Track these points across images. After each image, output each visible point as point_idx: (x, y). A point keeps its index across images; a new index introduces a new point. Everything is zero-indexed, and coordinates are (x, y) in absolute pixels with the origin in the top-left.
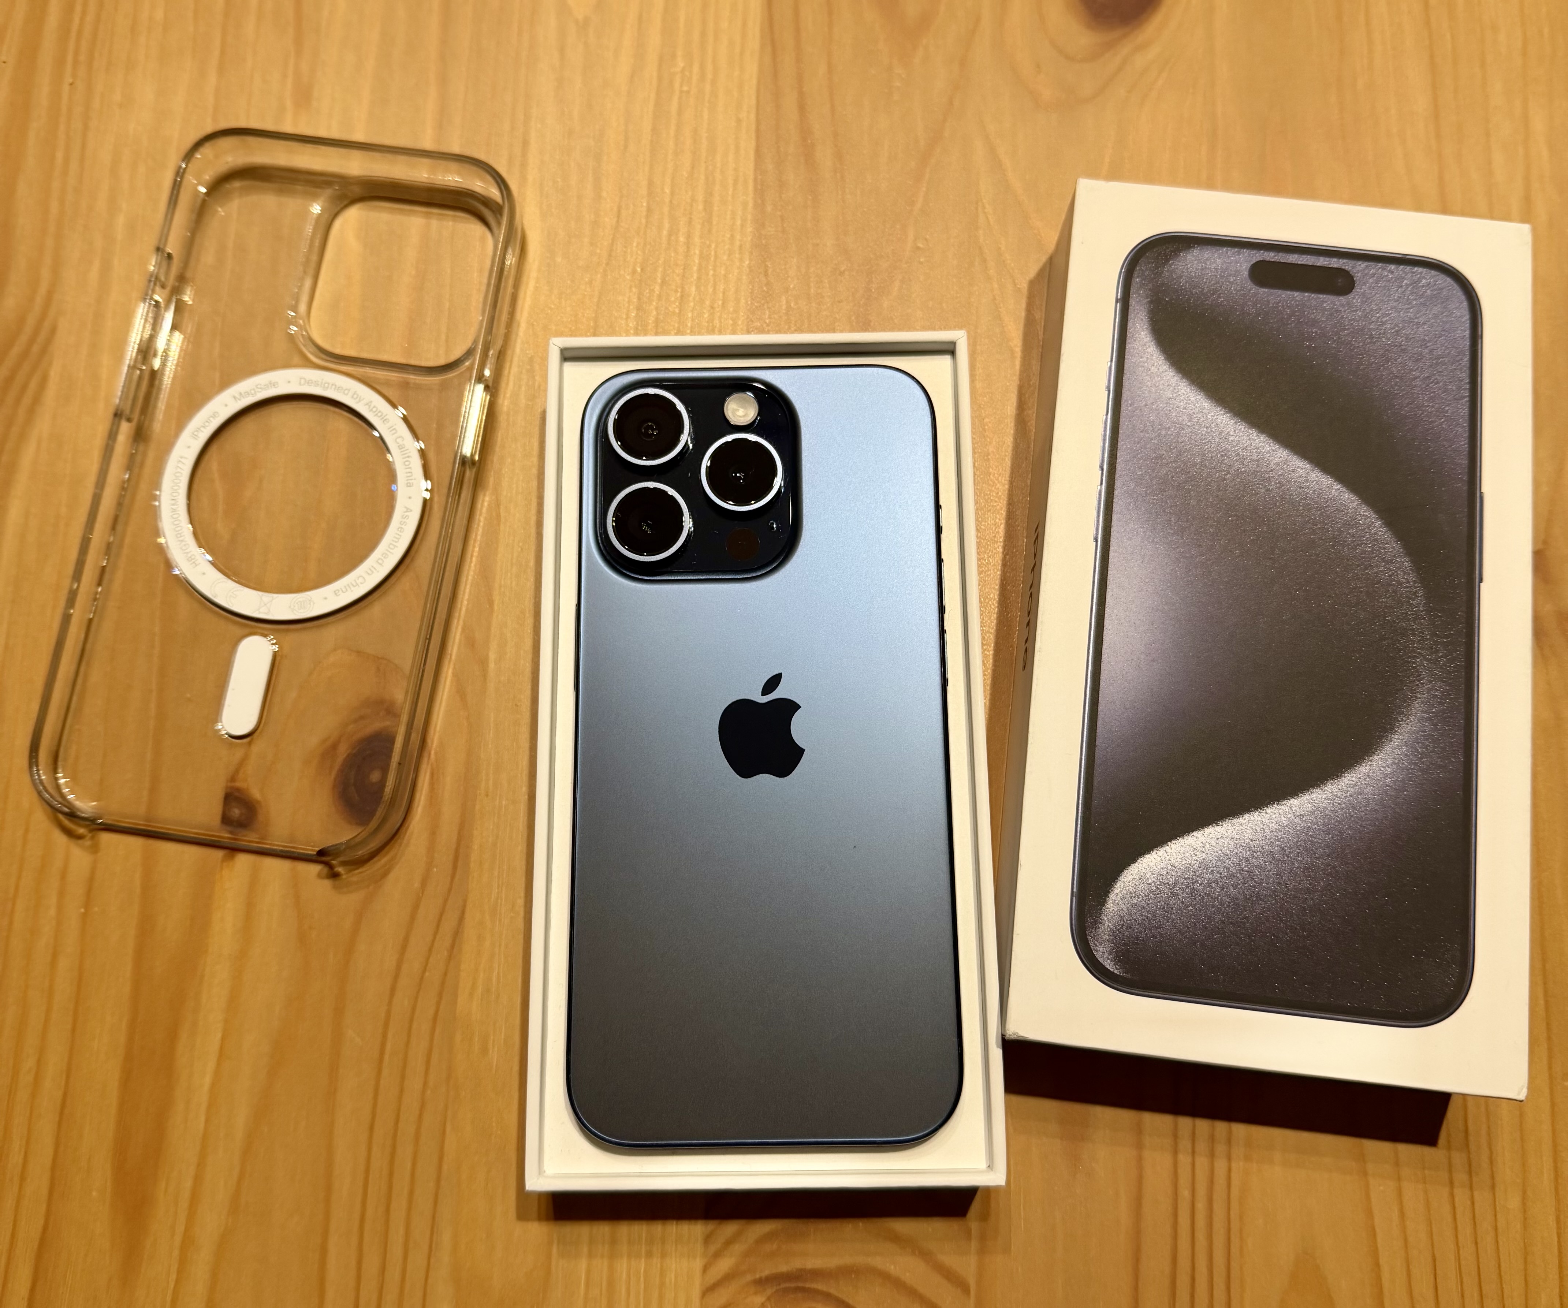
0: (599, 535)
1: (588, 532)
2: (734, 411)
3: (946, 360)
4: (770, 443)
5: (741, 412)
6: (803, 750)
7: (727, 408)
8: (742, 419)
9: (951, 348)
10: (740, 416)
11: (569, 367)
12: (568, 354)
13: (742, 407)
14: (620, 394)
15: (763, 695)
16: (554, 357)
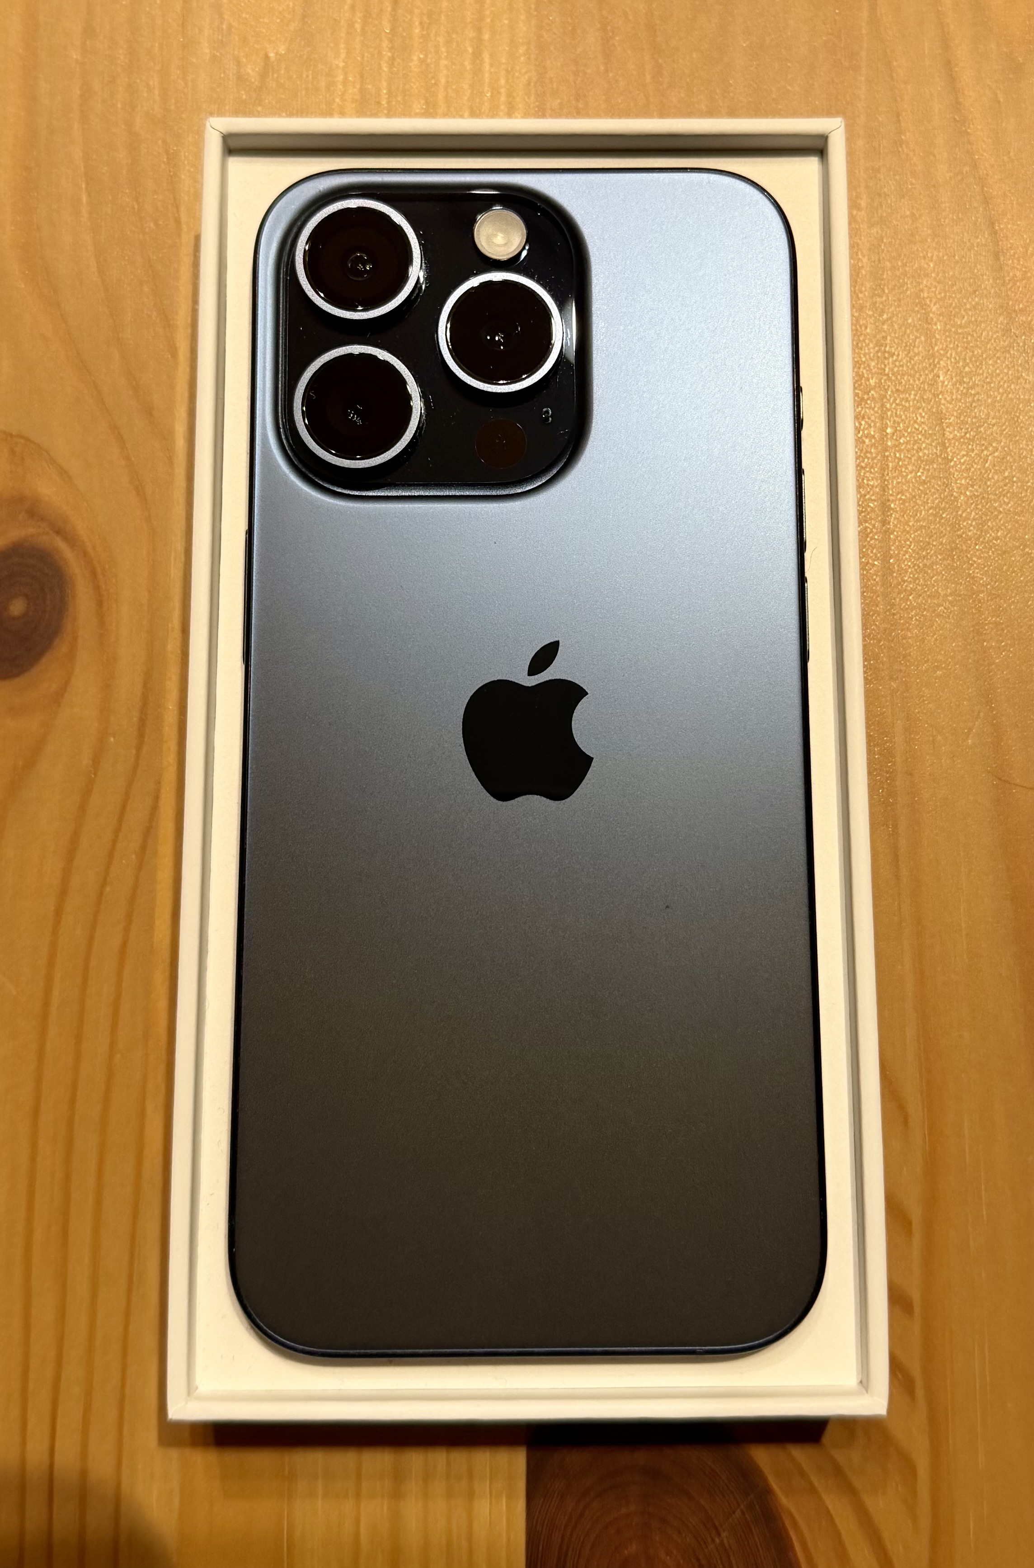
0: (281, 426)
1: (264, 419)
2: (489, 238)
3: (812, 164)
4: (544, 286)
5: (500, 239)
6: (590, 760)
7: (478, 231)
8: (502, 249)
9: (818, 144)
10: (499, 246)
11: (236, 164)
12: (233, 144)
13: (501, 231)
14: (314, 208)
15: (529, 674)
16: (213, 147)
